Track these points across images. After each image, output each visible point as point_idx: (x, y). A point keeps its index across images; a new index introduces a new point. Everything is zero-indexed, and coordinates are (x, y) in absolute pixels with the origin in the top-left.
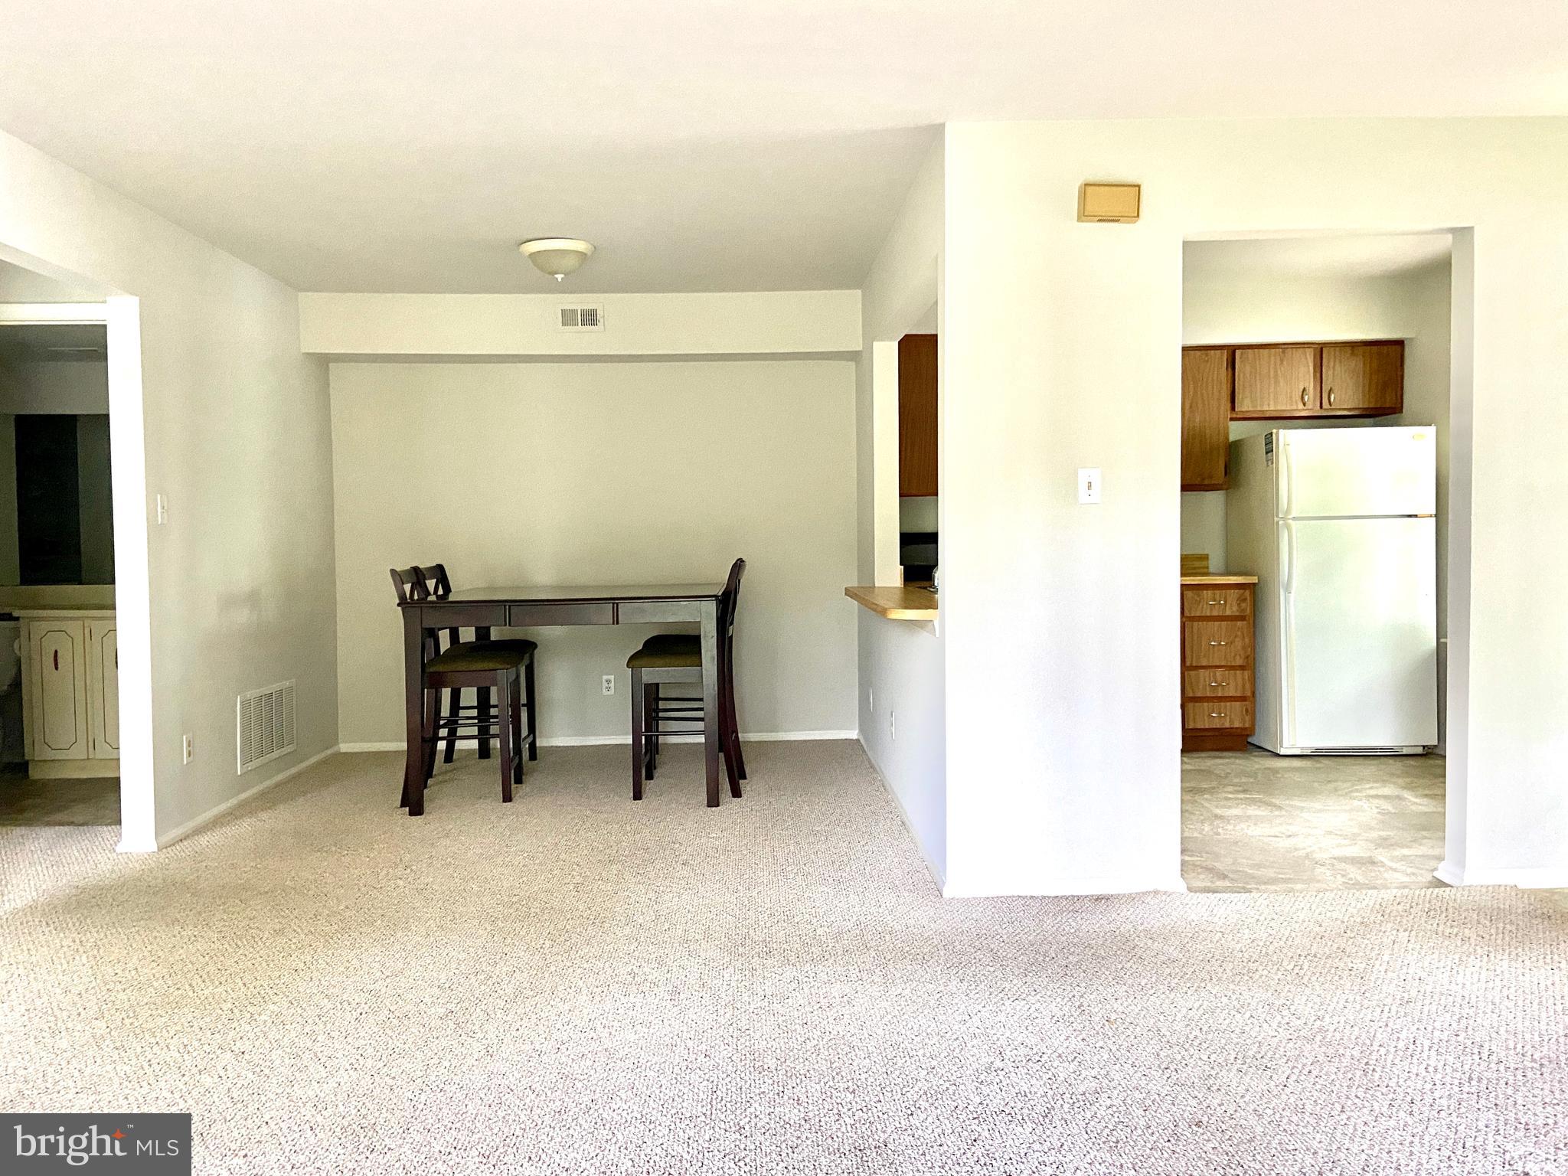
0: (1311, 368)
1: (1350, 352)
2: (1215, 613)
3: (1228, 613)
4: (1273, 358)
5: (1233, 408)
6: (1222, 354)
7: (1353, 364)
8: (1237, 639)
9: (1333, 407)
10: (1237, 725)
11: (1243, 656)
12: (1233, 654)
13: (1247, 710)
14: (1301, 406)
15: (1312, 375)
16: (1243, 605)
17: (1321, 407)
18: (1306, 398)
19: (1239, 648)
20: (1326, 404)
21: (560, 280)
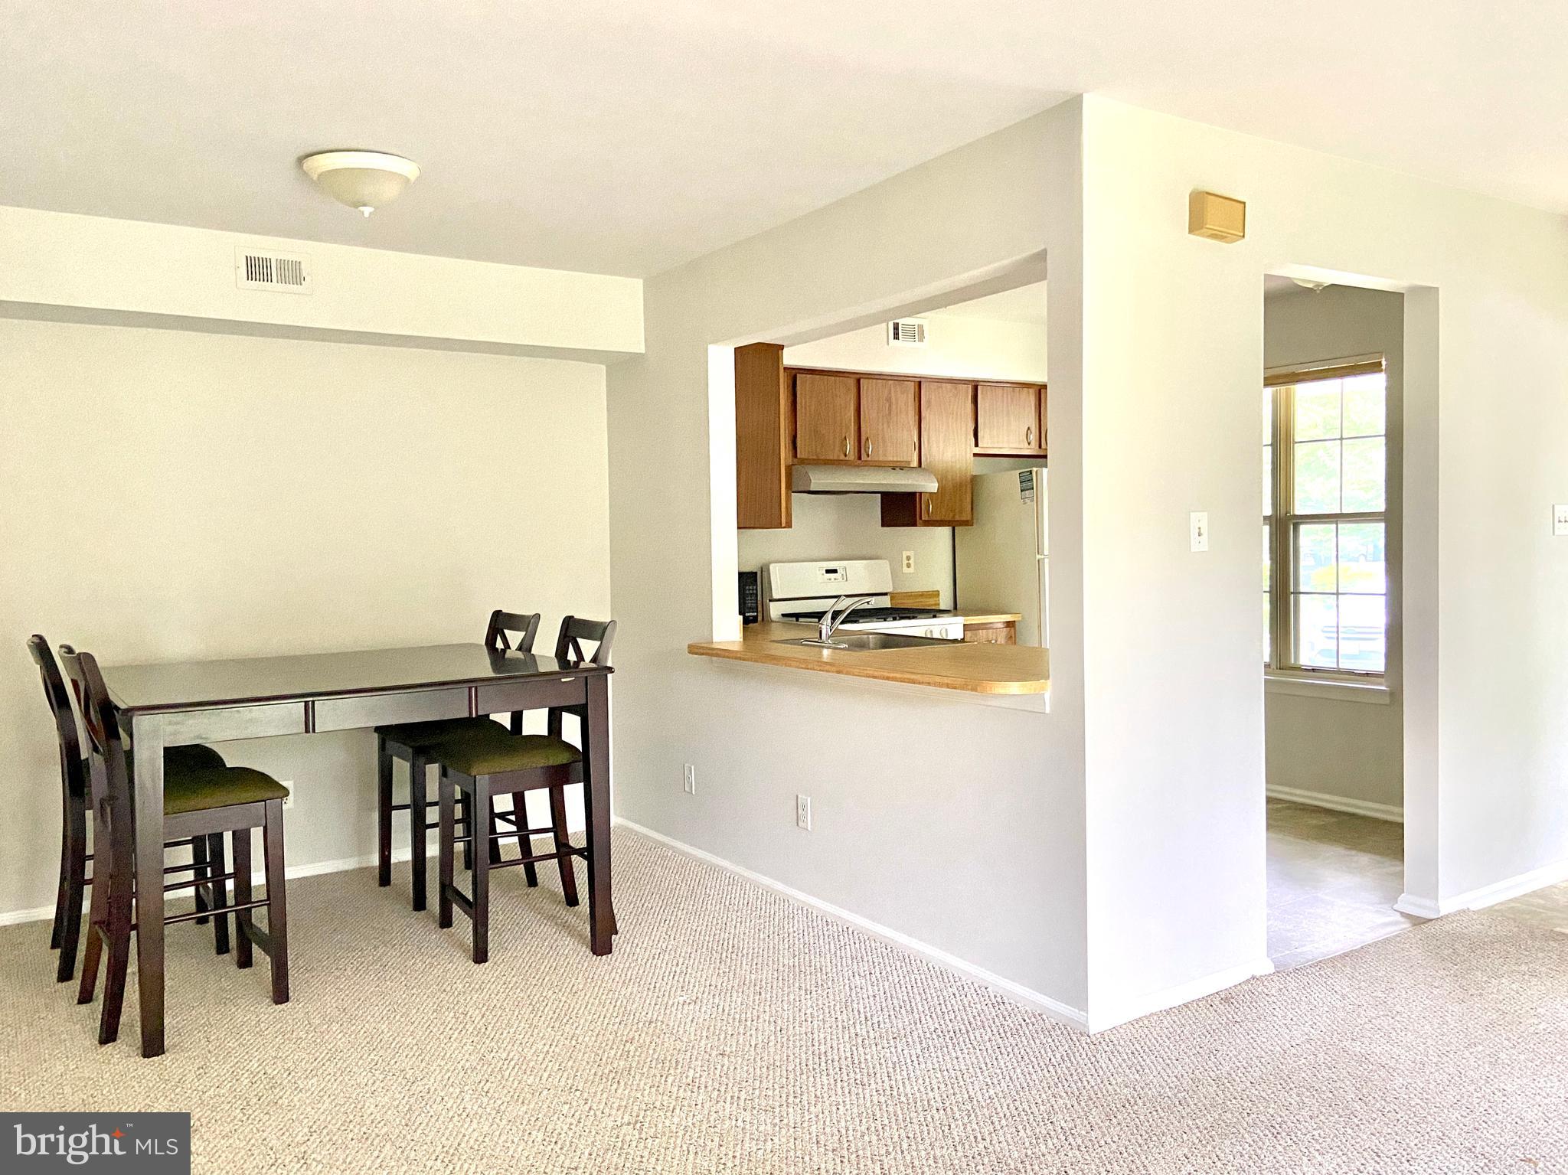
0: (1033, 410)
4: (1006, 394)
5: (976, 443)
6: (968, 388)
14: (1025, 444)
15: (1033, 416)
17: (1040, 447)
18: (1029, 437)
21: (366, 215)
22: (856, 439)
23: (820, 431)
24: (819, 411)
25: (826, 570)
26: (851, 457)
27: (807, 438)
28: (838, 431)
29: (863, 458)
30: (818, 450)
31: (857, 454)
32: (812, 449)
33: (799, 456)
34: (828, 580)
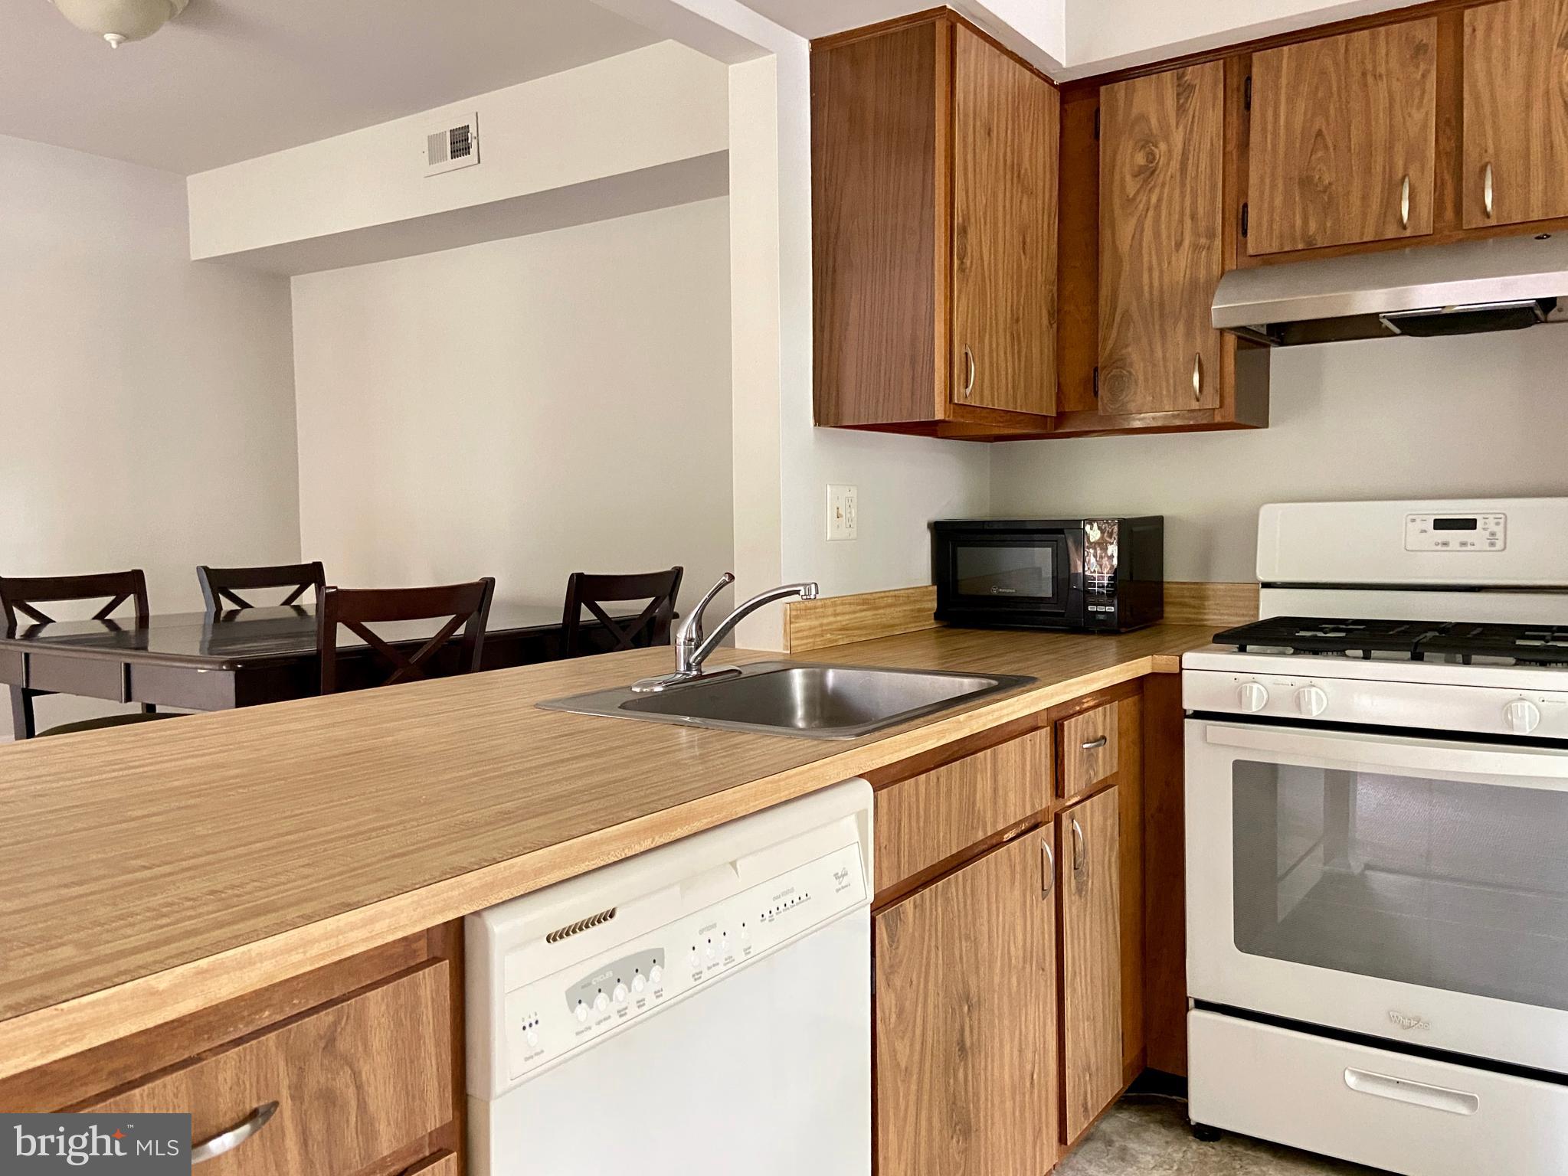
22: (1447, 177)
23: (1320, 178)
24: (1316, 127)
25: (1435, 520)
26: (1426, 226)
27: (1278, 201)
28: (1379, 169)
29: (1469, 222)
30: (1313, 226)
31: (1449, 214)
32: (1293, 226)
33: (1251, 251)
34: (1437, 544)
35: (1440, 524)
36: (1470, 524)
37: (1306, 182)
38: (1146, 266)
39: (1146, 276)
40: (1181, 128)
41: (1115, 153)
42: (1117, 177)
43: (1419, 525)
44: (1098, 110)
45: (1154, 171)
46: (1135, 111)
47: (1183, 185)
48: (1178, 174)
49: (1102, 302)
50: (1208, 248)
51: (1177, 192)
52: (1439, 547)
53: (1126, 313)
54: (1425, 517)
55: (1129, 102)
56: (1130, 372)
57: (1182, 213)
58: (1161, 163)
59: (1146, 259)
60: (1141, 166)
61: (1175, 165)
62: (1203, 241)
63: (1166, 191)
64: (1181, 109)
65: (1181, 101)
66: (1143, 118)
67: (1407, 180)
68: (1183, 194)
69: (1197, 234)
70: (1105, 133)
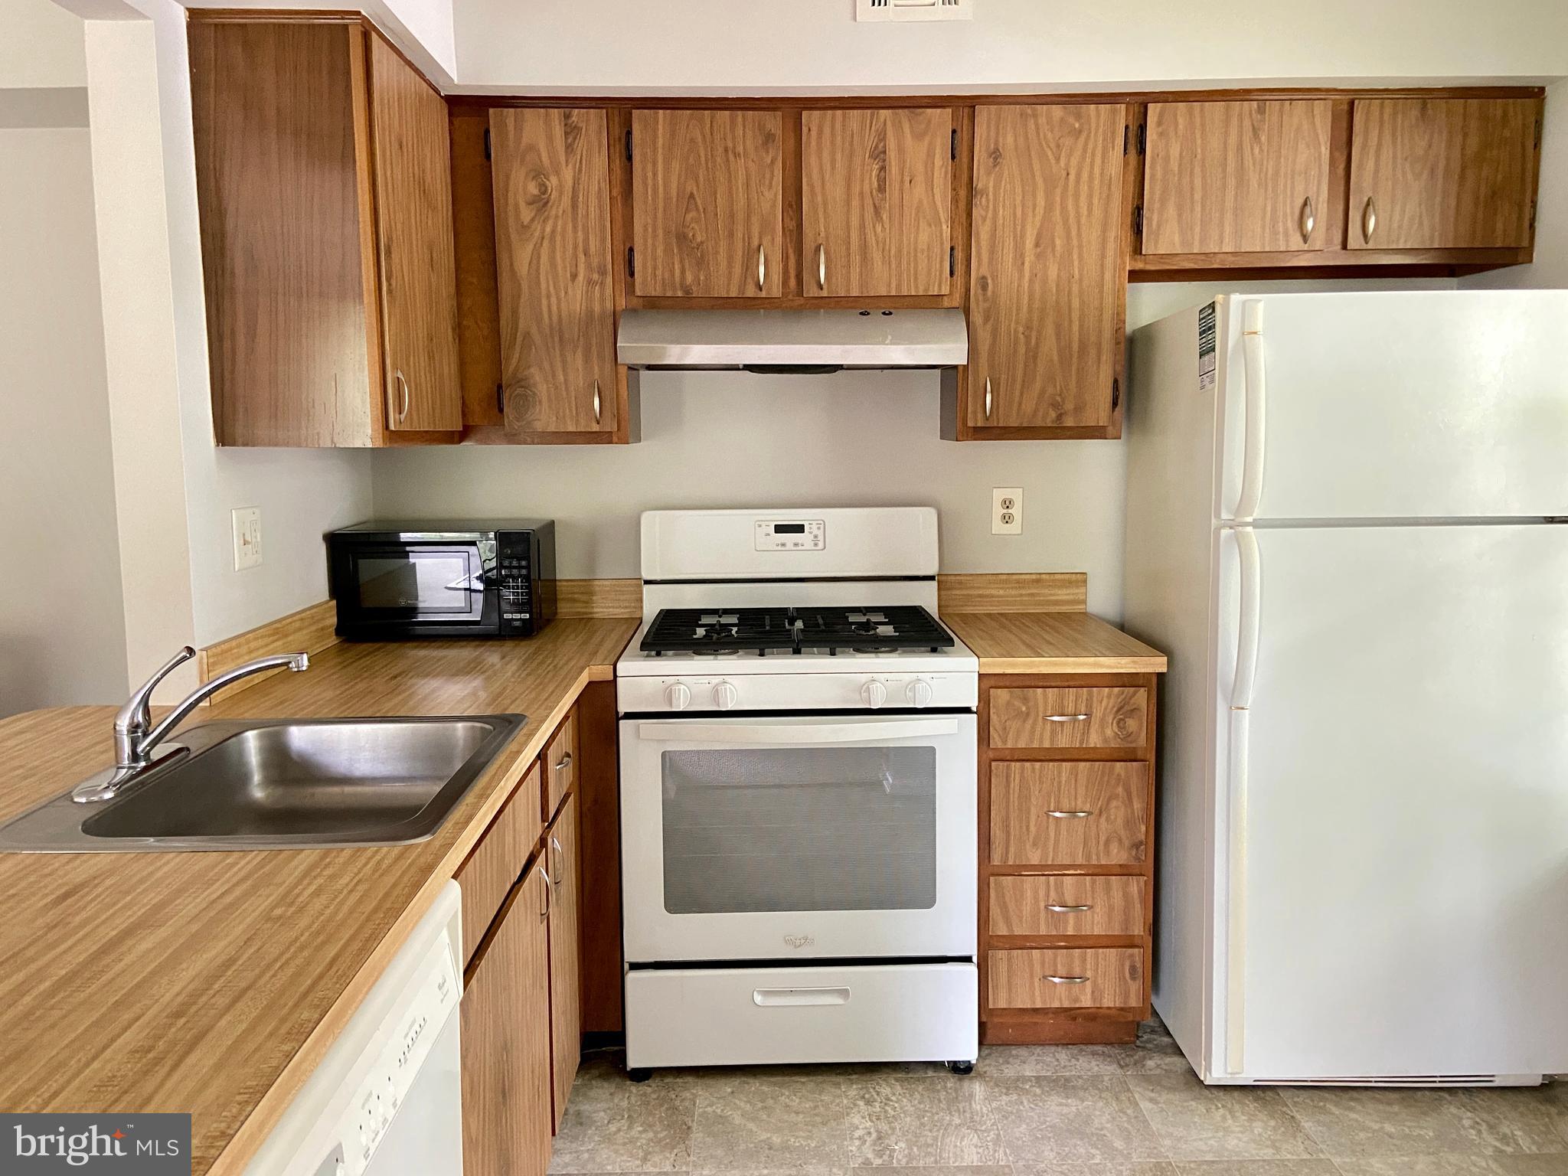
0: (1325, 151)
1: (1415, 113)
2: (1063, 741)
3: (1094, 740)
4: (1235, 121)
5: (1137, 250)
6: (1114, 112)
7: (1421, 144)
8: (1114, 803)
9: (1370, 246)
10: (1108, 1001)
11: (1127, 843)
12: (1103, 839)
13: (1133, 969)
14: (1296, 242)
15: (1326, 168)
16: (1132, 724)
17: (1344, 247)
18: (1310, 224)
19: (1120, 821)
20: (1355, 240)
22: (791, 251)
23: (693, 235)
24: (688, 189)
25: (776, 526)
26: (776, 291)
27: (660, 252)
28: (740, 235)
29: (808, 292)
30: (689, 278)
31: (793, 282)
32: (673, 275)
33: (638, 293)
34: (778, 545)
35: (780, 529)
36: (799, 529)
37: (682, 238)
38: (544, 292)
39: (544, 302)
40: (570, 166)
41: (508, 177)
42: (511, 201)
43: (765, 530)
44: (487, 132)
45: (547, 202)
46: (525, 141)
47: (575, 219)
48: (570, 208)
49: (503, 322)
50: (601, 283)
51: (570, 226)
52: (780, 548)
53: (527, 335)
54: (767, 523)
55: (519, 129)
56: (534, 394)
57: (575, 247)
58: (552, 197)
59: (543, 286)
60: (536, 196)
61: (566, 200)
62: (596, 276)
63: (560, 223)
64: (569, 148)
65: (569, 141)
66: (532, 148)
67: (762, 248)
68: (575, 228)
69: (589, 268)
70: (497, 156)
